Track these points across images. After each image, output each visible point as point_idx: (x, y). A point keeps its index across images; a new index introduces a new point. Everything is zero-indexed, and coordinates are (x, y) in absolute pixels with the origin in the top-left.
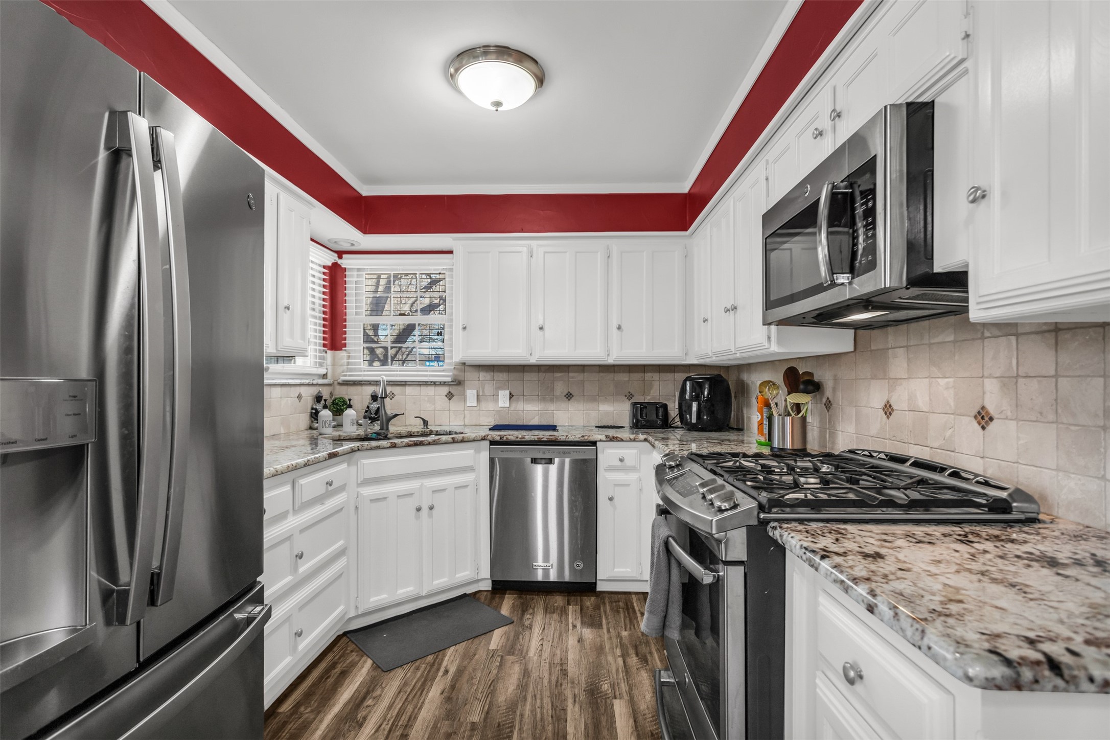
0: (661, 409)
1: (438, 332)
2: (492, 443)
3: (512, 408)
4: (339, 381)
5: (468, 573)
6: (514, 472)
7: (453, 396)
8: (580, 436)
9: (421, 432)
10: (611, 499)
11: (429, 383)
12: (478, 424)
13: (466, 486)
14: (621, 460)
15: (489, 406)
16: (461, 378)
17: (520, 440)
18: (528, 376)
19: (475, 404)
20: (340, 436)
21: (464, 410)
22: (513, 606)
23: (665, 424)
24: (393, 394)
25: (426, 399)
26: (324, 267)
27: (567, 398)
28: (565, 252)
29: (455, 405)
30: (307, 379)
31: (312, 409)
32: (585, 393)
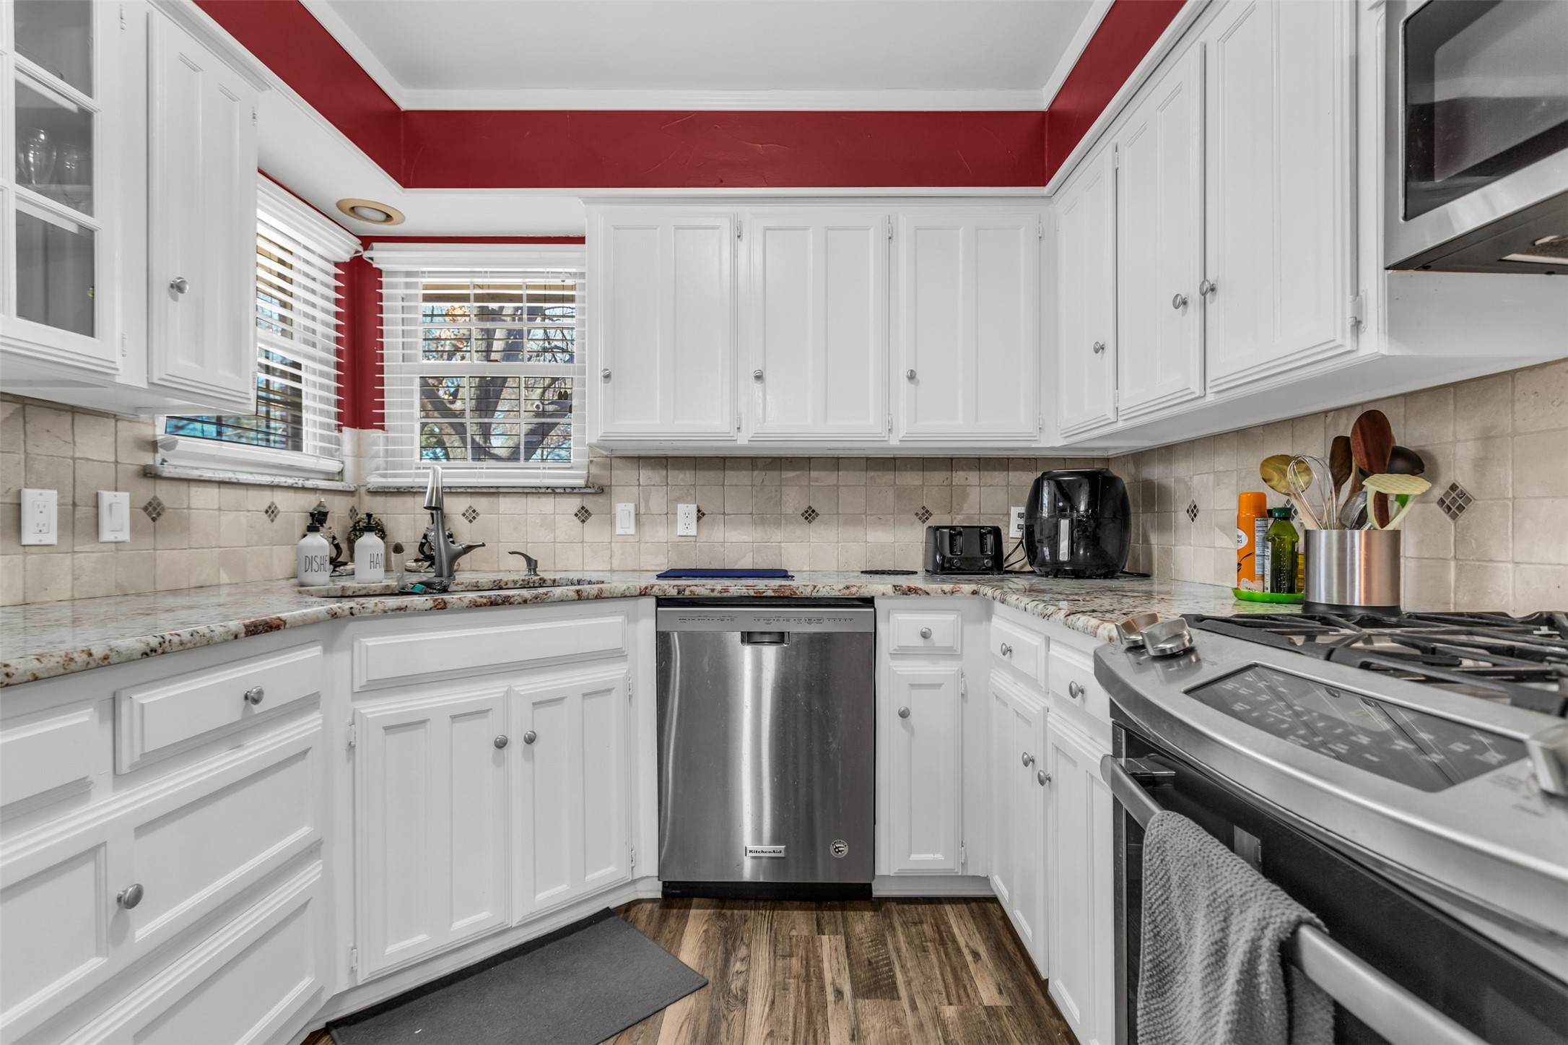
0: (988, 536)
1: (561, 392)
2: (662, 602)
3: (703, 538)
4: (369, 486)
5: (612, 869)
6: (706, 660)
7: (590, 515)
8: (841, 586)
9: (521, 582)
10: (904, 714)
11: (543, 490)
12: (636, 567)
13: (609, 691)
14: (925, 636)
15: (658, 534)
16: (605, 482)
17: (719, 595)
18: (732, 477)
19: (632, 530)
20: (343, 588)
21: (611, 543)
22: (706, 940)
23: (997, 565)
24: (474, 511)
25: (538, 521)
26: (337, 265)
27: (806, 518)
28: (806, 229)
29: (592, 531)
30: (290, 477)
32: (840, 510)
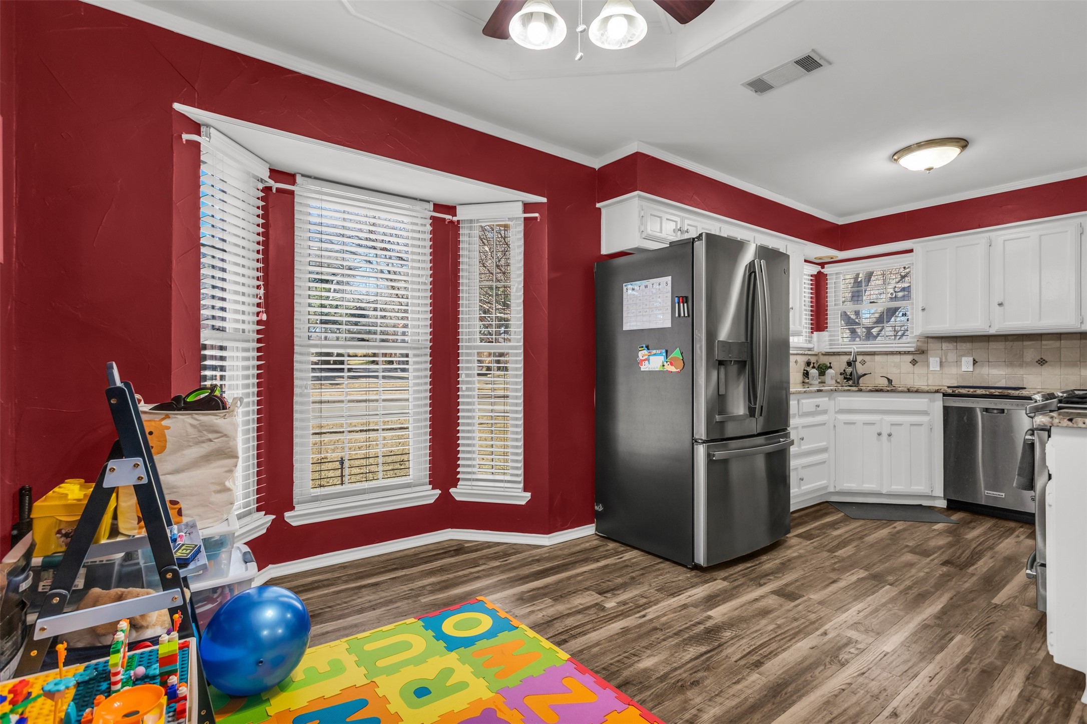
2: (945, 395)
3: (976, 372)
4: (823, 352)
5: (922, 487)
6: (965, 418)
7: (917, 362)
9: (886, 386)
11: (895, 353)
12: (940, 385)
13: (921, 425)
15: (952, 370)
16: (925, 348)
18: (993, 345)
19: (938, 369)
21: (927, 373)
22: (963, 518)
24: (863, 360)
25: (893, 365)
26: (811, 276)
27: (1040, 363)
28: (1028, 237)
29: (918, 369)
30: (800, 351)
31: (804, 370)
32: (1062, 358)
